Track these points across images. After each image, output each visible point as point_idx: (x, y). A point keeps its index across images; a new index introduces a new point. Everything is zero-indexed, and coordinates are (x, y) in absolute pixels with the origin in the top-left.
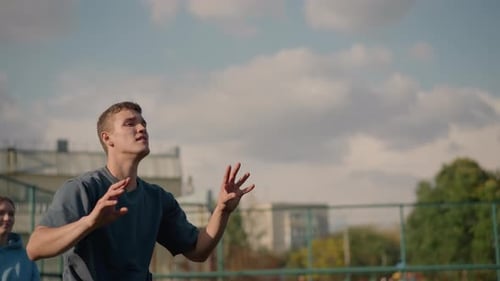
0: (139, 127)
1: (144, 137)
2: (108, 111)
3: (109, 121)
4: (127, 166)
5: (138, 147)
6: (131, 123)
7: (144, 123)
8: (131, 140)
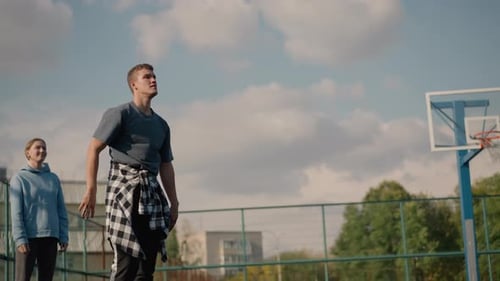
0: (152, 80)
1: (155, 85)
2: (134, 69)
3: (135, 74)
4: (145, 100)
5: (151, 91)
6: (147, 77)
7: (154, 77)
8: (148, 87)
